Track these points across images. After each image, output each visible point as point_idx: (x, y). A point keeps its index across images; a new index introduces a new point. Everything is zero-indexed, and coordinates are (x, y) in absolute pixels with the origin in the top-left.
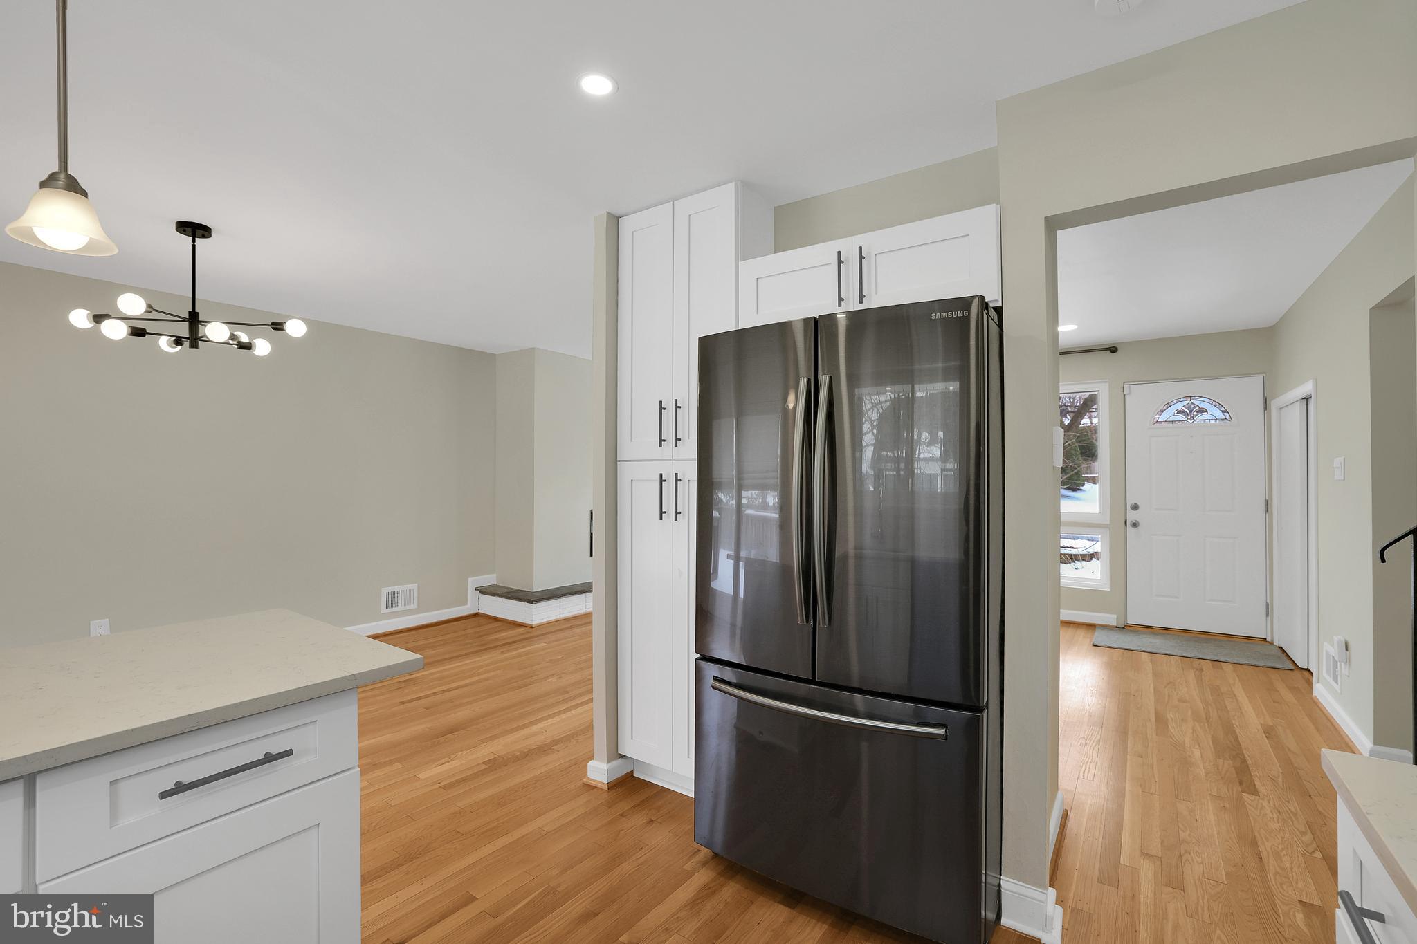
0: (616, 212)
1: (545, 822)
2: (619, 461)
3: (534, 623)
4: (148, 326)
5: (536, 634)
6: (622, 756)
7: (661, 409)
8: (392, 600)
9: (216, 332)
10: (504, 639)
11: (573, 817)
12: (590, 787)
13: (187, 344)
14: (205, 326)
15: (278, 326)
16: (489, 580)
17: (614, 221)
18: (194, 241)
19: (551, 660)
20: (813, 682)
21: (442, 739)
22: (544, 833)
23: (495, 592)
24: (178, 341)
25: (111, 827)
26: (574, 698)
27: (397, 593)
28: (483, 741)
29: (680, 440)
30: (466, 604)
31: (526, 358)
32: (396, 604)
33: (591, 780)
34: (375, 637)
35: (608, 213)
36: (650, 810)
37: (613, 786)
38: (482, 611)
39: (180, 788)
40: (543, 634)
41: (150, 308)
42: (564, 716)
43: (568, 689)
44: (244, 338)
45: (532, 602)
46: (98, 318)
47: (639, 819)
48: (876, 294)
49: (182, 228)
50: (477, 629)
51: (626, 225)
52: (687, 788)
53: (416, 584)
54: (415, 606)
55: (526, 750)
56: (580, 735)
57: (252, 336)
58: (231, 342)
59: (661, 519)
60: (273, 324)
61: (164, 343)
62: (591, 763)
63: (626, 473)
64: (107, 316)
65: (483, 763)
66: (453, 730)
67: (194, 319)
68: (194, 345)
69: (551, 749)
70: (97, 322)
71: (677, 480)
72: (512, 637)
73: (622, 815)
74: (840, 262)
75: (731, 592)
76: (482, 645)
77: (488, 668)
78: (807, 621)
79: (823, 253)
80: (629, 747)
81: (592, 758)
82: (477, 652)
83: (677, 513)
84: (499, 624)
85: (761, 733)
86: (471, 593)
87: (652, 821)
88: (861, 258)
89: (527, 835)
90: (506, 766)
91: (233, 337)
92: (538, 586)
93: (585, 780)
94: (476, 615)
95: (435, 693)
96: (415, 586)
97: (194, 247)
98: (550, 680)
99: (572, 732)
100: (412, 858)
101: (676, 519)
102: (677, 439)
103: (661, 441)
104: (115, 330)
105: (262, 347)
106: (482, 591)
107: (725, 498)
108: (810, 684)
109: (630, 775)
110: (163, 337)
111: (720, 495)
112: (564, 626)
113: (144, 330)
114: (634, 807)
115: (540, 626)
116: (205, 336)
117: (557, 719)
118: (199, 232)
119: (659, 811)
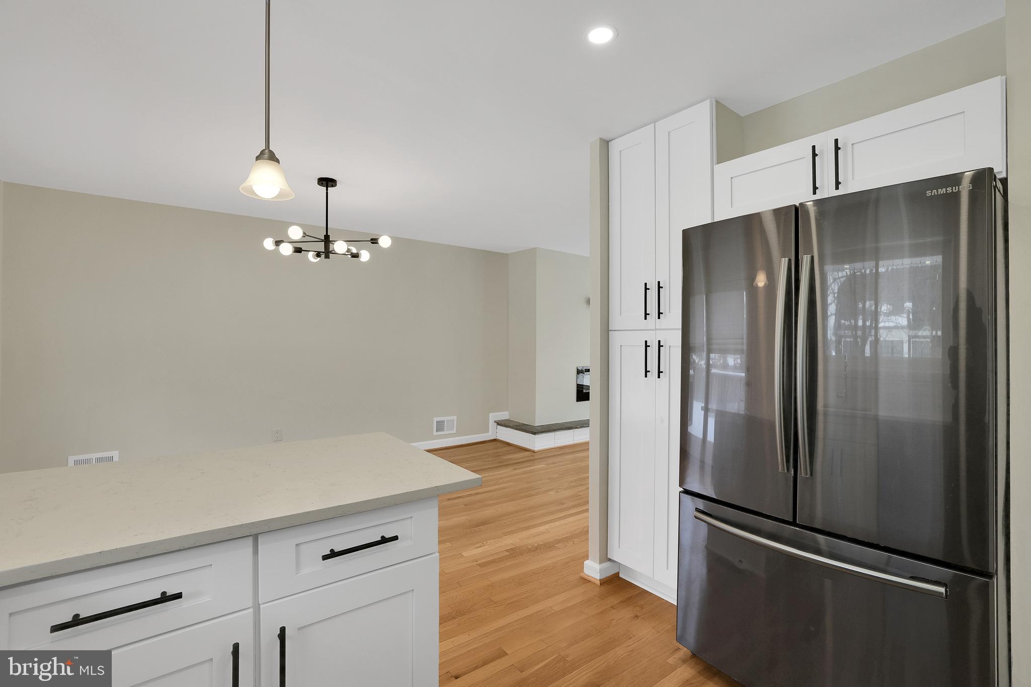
0: (606, 136)
1: (555, 603)
2: (611, 331)
3: (536, 449)
4: (303, 246)
5: (536, 457)
6: (610, 560)
7: (646, 289)
8: (440, 426)
9: (340, 247)
10: (516, 459)
11: (574, 603)
12: (586, 581)
13: (323, 256)
14: (333, 244)
15: (374, 241)
16: (504, 415)
17: (605, 144)
18: (327, 190)
19: (550, 478)
20: (794, 523)
21: (477, 529)
22: (553, 611)
23: (508, 424)
24: (318, 255)
25: (297, 574)
26: (569, 508)
27: (443, 422)
28: (505, 534)
29: (662, 313)
30: (488, 432)
31: (530, 256)
32: (442, 430)
33: (587, 575)
34: (429, 451)
35: (601, 139)
36: (635, 607)
37: (605, 582)
38: (499, 438)
39: (333, 554)
40: (542, 458)
41: (305, 235)
42: (562, 522)
43: (563, 502)
44: (354, 251)
45: (534, 433)
46: (278, 243)
47: (626, 613)
48: (853, 179)
49: (321, 182)
50: (496, 451)
51: (615, 147)
52: (670, 596)
53: (456, 417)
54: (454, 431)
55: (536, 545)
56: (575, 538)
57: (359, 249)
58: (347, 253)
59: (646, 376)
60: (372, 239)
61: (311, 256)
62: (586, 562)
63: (616, 339)
64: (282, 241)
65: (506, 551)
66: (484, 523)
67: (327, 240)
68: (327, 257)
69: (554, 546)
70: (277, 245)
71: (660, 346)
72: (522, 458)
73: (612, 607)
74: (814, 155)
75: (701, 436)
76: (501, 462)
77: (506, 480)
78: (788, 469)
79: (800, 149)
80: (616, 554)
81: (586, 557)
82: (497, 467)
83: (659, 372)
84: (511, 448)
85: (740, 561)
86: (492, 424)
87: (637, 617)
88: (837, 149)
89: (541, 611)
90: (522, 555)
91: (348, 250)
92: (538, 423)
93: (581, 574)
94: (495, 440)
95: (470, 495)
96: (455, 418)
97: (327, 193)
98: (549, 493)
99: (568, 535)
100: (461, 614)
101: (659, 377)
102: (659, 313)
103: (646, 314)
104: (286, 249)
105: (365, 256)
106: (499, 423)
107: (698, 360)
108: (791, 525)
109: (616, 576)
110: (311, 252)
111: (694, 357)
112: (557, 453)
113: (301, 248)
114: (622, 602)
115: (539, 451)
116: (334, 250)
117: (557, 523)
118: (330, 184)
119: (642, 609)
